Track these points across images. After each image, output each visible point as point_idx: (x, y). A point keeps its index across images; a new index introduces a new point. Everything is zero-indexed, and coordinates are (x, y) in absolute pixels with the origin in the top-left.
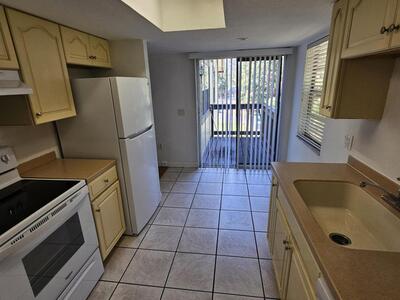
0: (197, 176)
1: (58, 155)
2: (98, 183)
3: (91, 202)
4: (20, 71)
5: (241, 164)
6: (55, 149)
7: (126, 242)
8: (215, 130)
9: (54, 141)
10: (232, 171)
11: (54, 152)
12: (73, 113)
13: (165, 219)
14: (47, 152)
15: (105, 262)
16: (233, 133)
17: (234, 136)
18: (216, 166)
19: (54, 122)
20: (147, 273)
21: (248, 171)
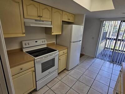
0: (93, 60)
1: (55, 43)
2: (61, 52)
3: (59, 57)
4: (52, 22)
5: (113, 61)
6: (55, 42)
7: (65, 71)
8: (106, 47)
9: (55, 39)
10: (108, 63)
11: (54, 43)
12: (61, 33)
13: (78, 69)
14: (53, 42)
15: (59, 74)
16: (112, 49)
17: (112, 50)
18: (102, 59)
19: (56, 35)
20: (68, 82)
21: (115, 65)
